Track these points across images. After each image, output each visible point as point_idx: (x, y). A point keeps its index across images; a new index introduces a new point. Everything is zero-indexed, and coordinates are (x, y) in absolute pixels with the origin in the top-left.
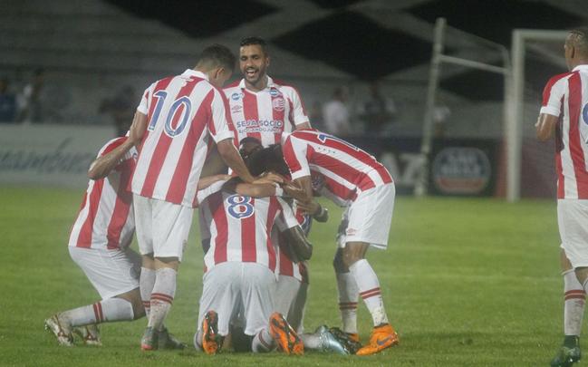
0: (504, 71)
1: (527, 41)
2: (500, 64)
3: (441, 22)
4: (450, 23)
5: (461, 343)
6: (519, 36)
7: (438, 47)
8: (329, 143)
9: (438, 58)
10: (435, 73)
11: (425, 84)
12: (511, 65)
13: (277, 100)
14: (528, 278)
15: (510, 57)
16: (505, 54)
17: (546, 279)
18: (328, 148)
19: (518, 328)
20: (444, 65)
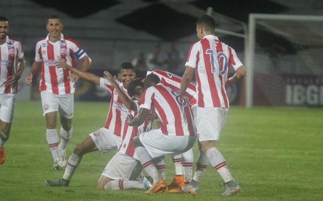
0: (244, 36)
1: (257, 20)
2: (242, 32)
3: (210, 10)
4: (214, 10)
5: (220, 185)
6: (252, 17)
8: (173, 79)
12: (248, 32)
13: (11, 50)
14: (257, 149)
15: (248, 28)
16: (245, 27)
17: (267, 150)
18: (172, 81)
19: (252, 177)
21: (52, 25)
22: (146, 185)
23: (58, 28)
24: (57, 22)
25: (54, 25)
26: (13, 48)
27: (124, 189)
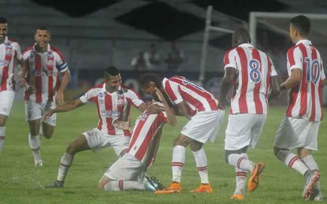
1: (258, 18)
3: (210, 8)
4: (215, 8)
6: (253, 15)
7: (208, 22)
9: (208, 28)
10: (206, 36)
11: (201, 42)
13: (8, 50)
15: (248, 26)
20: (211, 32)
21: (40, 36)
22: (146, 186)
23: (46, 39)
24: (45, 34)
25: (42, 36)
26: (11, 49)
27: (124, 189)
